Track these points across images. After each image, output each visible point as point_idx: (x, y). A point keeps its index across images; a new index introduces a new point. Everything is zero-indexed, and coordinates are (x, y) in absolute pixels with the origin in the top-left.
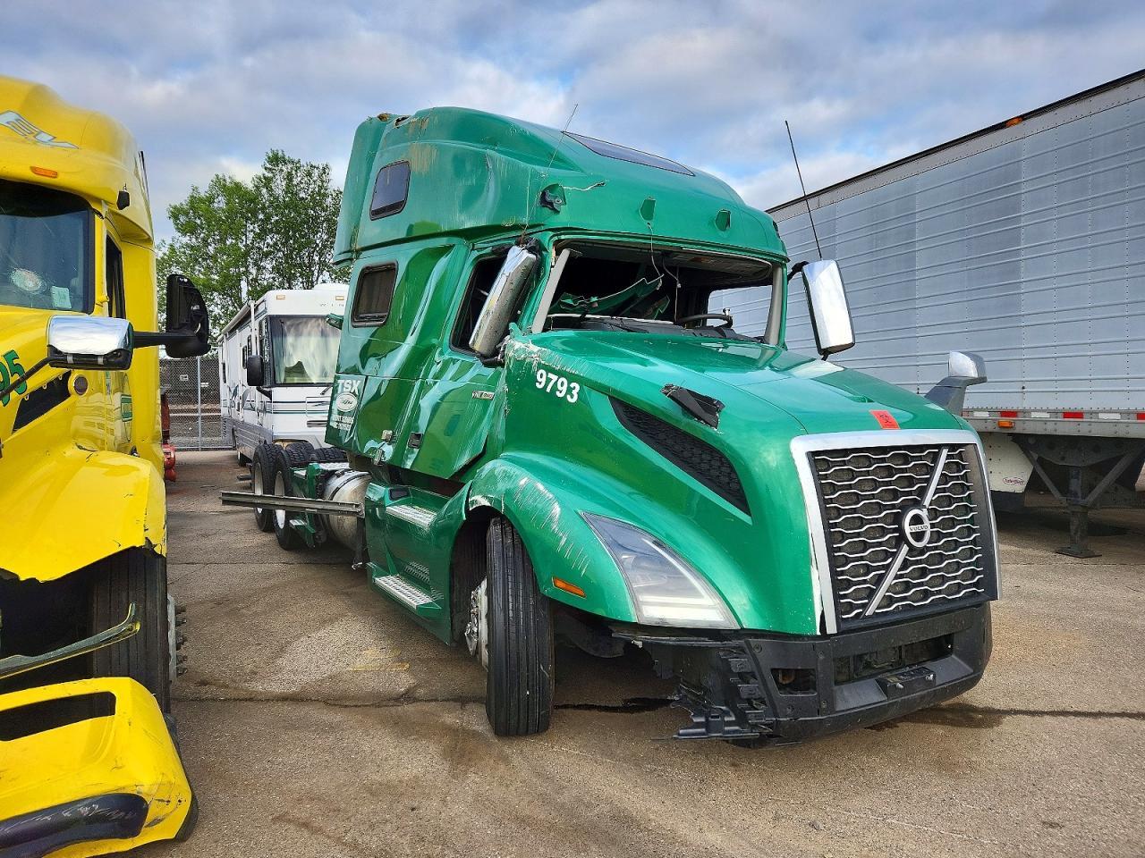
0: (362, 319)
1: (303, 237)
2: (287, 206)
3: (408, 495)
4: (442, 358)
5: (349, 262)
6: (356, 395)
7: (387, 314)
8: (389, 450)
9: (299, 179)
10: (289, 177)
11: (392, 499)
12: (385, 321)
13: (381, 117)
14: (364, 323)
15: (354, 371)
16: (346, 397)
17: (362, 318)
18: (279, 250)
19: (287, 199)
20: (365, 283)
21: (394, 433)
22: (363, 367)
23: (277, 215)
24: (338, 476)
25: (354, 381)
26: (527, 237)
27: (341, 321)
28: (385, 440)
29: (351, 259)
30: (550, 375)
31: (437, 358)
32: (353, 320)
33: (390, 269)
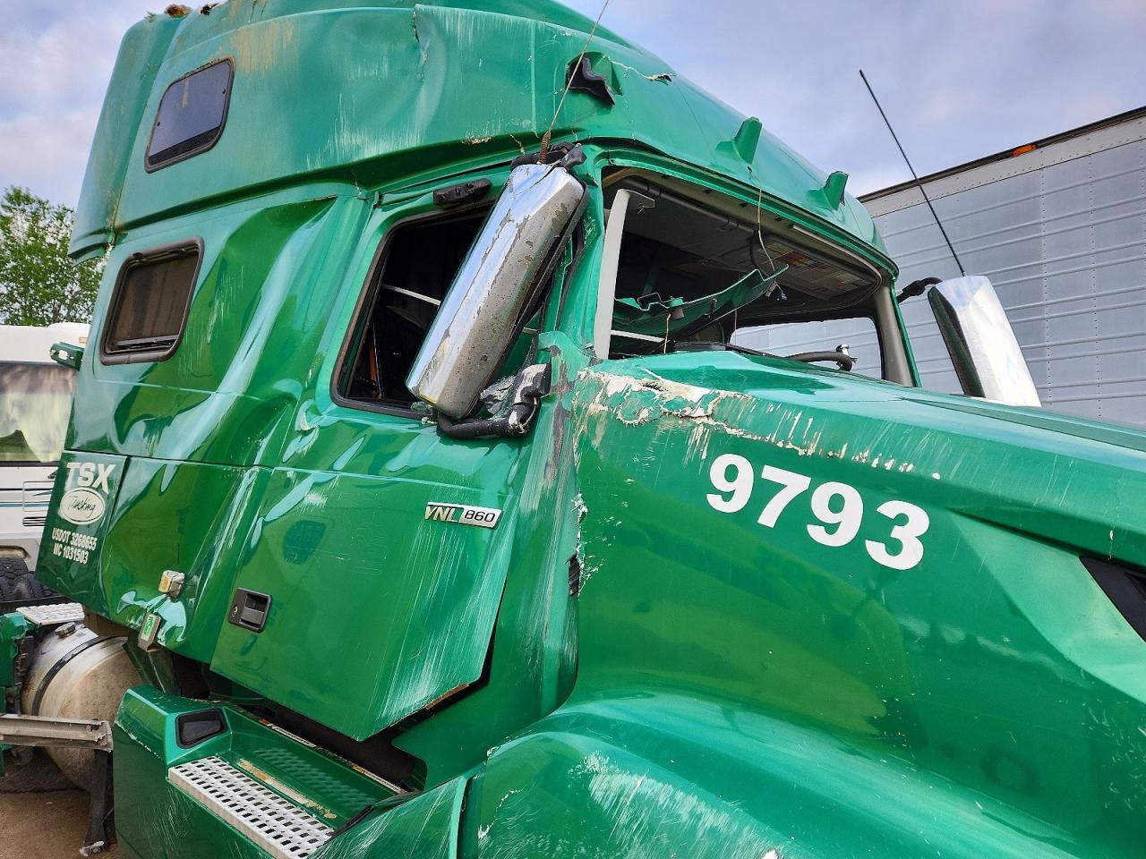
0: (123, 349)
1: (47, 287)
2: (29, 250)
3: (223, 728)
4: (316, 422)
5: (101, 250)
6: (103, 493)
7: (176, 337)
8: (175, 614)
9: (47, 221)
10: (35, 217)
11: (183, 742)
12: (174, 351)
13: (173, 11)
14: (125, 357)
15: (100, 446)
16: (82, 496)
17: (122, 347)
18: (15, 301)
19: (29, 242)
20: (131, 286)
21: (187, 578)
22: (122, 439)
23: (15, 260)
24: (63, 636)
25: (101, 466)
26: (557, 143)
27: (79, 354)
28: (168, 594)
29: (104, 246)
30: (770, 473)
31: (302, 422)
32: (103, 352)
33: (187, 255)
